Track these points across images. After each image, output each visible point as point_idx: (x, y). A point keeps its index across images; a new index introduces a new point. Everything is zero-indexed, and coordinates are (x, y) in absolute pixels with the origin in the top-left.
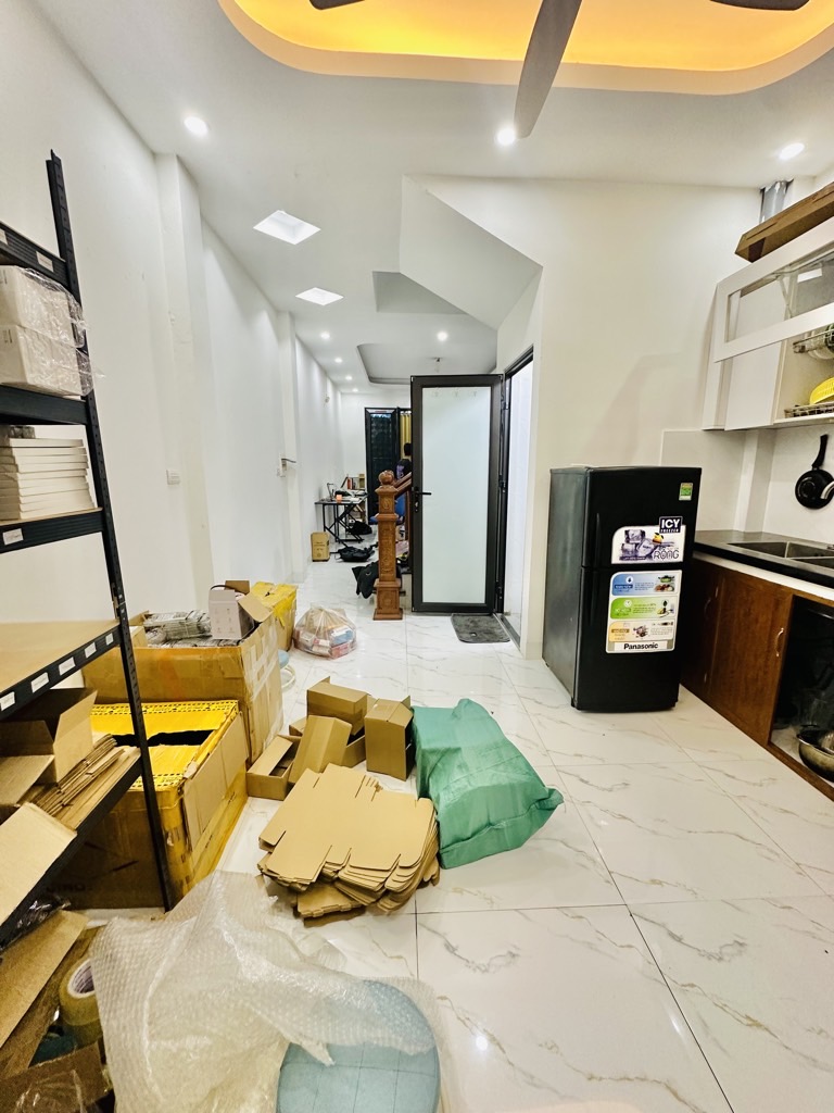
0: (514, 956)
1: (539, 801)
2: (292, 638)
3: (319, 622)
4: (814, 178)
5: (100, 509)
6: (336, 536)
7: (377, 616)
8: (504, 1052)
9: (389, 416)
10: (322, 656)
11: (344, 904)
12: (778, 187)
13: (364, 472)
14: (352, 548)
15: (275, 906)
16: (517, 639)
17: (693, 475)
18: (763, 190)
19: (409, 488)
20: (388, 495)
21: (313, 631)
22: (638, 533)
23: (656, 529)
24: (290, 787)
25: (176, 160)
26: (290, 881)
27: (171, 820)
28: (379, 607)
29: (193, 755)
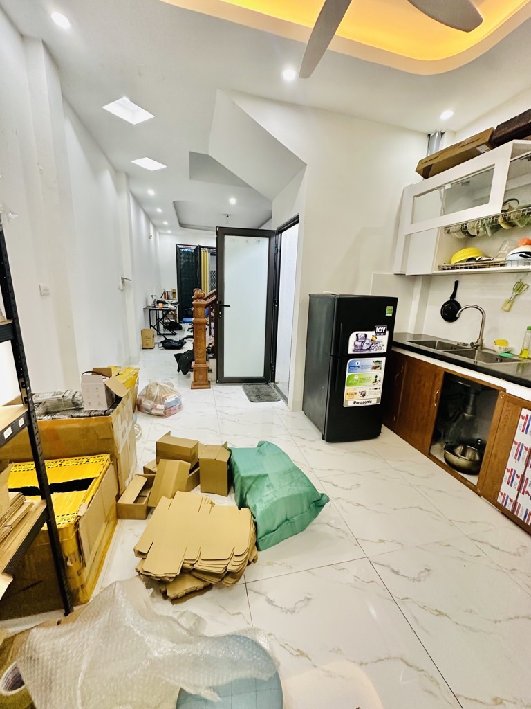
0: (309, 599)
1: (315, 502)
2: (136, 404)
3: (156, 392)
4: (455, 133)
5: (10, 322)
6: (158, 330)
7: (193, 387)
8: (310, 660)
9: (193, 251)
10: (159, 416)
11: (199, 585)
12: (437, 135)
13: (175, 287)
14: (170, 340)
15: (152, 596)
16: (286, 399)
17: (393, 302)
18: (429, 135)
19: (214, 302)
20: (200, 306)
21: (152, 399)
22: (363, 336)
23: (373, 333)
24: (149, 510)
25: (42, 44)
26: (161, 576)
27: (69, 547)
28: (195, 381)
29: (83, 497)
